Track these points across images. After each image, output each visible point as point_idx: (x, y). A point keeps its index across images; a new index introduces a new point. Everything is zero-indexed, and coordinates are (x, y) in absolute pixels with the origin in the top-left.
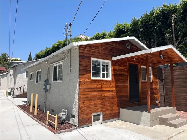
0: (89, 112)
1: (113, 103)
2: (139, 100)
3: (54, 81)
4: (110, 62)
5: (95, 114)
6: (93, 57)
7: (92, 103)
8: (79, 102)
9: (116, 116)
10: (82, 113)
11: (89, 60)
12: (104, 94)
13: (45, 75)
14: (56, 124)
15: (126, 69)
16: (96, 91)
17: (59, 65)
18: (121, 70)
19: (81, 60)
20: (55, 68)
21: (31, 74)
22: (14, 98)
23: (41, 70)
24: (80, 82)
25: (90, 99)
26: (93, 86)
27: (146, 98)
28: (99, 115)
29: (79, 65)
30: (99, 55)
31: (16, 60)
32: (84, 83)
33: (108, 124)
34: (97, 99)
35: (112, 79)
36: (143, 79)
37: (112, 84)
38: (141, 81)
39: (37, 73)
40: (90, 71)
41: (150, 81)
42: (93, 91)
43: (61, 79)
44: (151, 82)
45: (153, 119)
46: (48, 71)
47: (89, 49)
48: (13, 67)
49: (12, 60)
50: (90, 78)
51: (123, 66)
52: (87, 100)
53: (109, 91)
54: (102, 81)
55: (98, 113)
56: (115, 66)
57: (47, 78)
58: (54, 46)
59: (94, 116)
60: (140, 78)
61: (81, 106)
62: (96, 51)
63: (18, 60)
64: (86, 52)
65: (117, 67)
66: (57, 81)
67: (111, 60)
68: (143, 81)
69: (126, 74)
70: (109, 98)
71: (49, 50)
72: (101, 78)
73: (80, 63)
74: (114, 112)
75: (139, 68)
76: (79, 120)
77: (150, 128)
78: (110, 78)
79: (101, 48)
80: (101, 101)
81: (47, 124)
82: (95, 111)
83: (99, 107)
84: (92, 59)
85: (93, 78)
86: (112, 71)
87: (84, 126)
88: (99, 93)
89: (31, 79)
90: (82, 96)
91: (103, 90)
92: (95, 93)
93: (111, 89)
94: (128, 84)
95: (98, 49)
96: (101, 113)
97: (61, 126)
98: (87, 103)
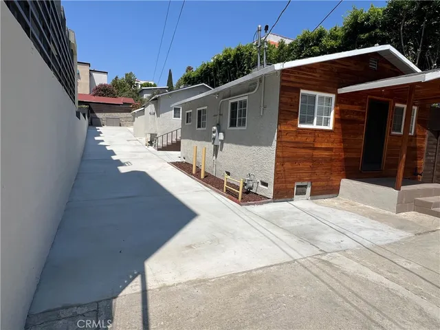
0: (291, 179)
1: (330, 169)
2: (380, 167)
3: (230, 126)
4: (333, 96)
5: (299, 184)
6: (303, 89)
7: (296, 166)
8: (276, 164)
9: (333, 191)
10: (279, 180)
11: (297, 94)
12: (316, 153)
13: (215, 116)
14: (240, 192)
15: (363, 109)
16: (304, 148)
17: (241, 102)
18: (353, 112)
19: (283, 94)
20: (234, 105)
21: (188, 113)
22: (159, 150)
23: (206, 107)
24: (279, 132)
25: (294, 160)
26: (299, 139)
27: (396, 166)
28: (306, 186)
29: (280, 102)
30: (314, 85)
31: (148, 85)
32: (285, 134)
33: (319, 201)
34: (305, 161)
35: (335, 128)
36: (394, 130)
37: (333, 136)
38: (390, 132)
39: (200, 112)
40: (297, 113)
41: (410, 134)
42: (300, 148)
43: (244, 125)
44: (412, 136)
45: (404, 202)
46: (220, 110)
47: (298, 73)
48: (154, 100)
49: (142, 85)
50: (296, 125)
51: (359, 104)
52: (288, 161)
53: (327, 149)
54: (316, 130)
55: (305, 184)
56: (343, 105)
57: (219, 122)
58: (217, 59)
59: (298, 186)
60: (388, 128)
61: (278, 169)
62: (310, 77)
63: (151, 85)
64: (292, 79)
65: (346, 107)
66: (237, 128)
67: (335, 92)
68: (393, 133)
69: (361, 118)
70: (324, 159)
71: (207, 68)
72: (314, 126)
73: (282, 99)
74: (330, 183)
75: (390, 108)
76: (275, 190)
77: (395, 214)
78: (330, 127)
79: (320, 71)
80: (311, 164)
81: (225, 191)
82: (300, 180)
83: (307, 174)
84: (302, 91)
85: (301, 126)
86: (335, 113)
87: (281, 200)
88: (309, 151)
89: (187, 122)
90: (280, 154)
91: (316, 146)
92: (303, 150)
93: (330, 145)
94: (362, 138)
95: (314, 72)
96: (309, 184)
97: (247, 196)
98: (288, 165)
